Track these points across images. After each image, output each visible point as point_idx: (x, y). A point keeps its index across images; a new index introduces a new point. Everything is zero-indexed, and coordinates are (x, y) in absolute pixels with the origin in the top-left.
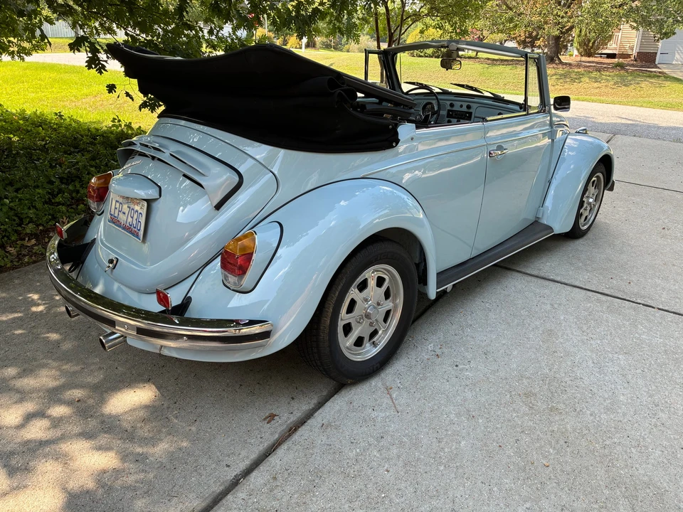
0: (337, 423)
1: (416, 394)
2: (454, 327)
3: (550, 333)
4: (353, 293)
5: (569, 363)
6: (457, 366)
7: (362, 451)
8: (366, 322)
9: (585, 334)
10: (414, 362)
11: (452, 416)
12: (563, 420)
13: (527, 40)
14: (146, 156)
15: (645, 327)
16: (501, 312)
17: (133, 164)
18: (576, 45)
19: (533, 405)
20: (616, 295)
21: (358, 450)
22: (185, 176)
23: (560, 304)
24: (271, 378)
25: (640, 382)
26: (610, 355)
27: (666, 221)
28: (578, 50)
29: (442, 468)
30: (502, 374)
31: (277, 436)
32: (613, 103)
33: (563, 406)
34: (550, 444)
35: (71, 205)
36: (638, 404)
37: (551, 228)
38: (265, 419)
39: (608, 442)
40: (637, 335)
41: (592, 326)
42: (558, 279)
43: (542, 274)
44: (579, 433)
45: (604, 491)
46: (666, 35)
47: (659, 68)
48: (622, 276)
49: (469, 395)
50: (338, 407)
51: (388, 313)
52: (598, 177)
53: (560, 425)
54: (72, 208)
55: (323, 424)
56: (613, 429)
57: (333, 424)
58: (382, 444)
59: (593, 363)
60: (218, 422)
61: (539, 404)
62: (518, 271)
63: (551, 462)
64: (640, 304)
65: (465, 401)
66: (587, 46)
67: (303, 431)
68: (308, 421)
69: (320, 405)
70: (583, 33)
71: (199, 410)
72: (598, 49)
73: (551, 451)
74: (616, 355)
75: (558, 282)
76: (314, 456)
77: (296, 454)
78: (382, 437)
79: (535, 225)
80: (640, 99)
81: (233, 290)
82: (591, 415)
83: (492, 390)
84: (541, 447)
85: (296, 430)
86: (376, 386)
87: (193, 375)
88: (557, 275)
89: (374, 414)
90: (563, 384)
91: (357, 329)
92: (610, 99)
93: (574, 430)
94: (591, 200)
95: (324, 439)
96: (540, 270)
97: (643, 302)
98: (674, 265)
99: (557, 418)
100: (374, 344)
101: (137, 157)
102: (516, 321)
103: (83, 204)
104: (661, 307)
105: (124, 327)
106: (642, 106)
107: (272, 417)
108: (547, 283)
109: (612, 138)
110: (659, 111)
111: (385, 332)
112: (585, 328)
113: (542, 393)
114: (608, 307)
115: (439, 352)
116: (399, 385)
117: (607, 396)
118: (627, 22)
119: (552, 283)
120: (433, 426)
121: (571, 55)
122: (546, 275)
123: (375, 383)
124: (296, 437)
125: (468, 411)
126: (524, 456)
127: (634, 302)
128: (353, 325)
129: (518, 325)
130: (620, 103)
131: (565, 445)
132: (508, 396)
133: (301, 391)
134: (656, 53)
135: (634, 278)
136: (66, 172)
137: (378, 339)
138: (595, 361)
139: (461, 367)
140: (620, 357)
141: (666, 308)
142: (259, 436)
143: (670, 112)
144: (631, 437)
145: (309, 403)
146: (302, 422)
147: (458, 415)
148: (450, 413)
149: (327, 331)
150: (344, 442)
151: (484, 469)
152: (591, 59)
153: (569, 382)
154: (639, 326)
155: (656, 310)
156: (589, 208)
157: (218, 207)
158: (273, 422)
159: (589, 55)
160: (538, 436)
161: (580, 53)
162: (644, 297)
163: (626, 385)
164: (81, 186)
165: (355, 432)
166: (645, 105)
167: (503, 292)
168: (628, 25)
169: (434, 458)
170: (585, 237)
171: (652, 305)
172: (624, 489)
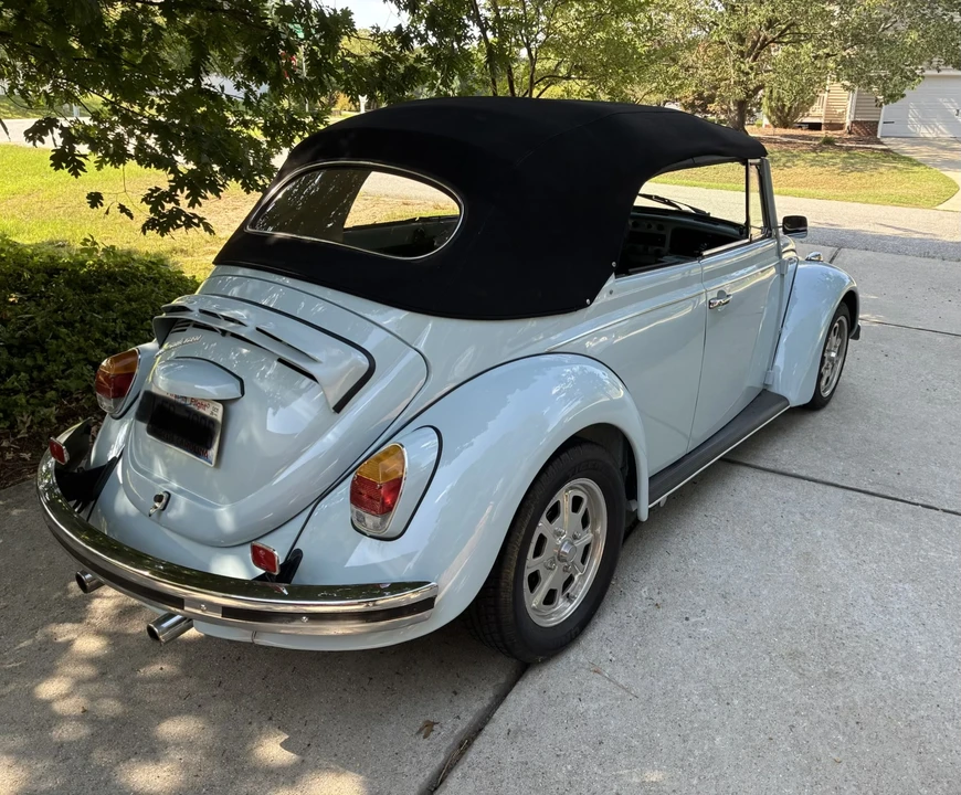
0: (531, 726)
1: (637, 668)
2: (672, 558)
3: (807, 557)
4: (543, 525)
5: (841, 602)
6: (687, 619)
7: (576, 767)
8: (558, 567)
9: (854, 555)
10: (625, 619)
11: (695, 699)
12: (847, 689)
13: (697, 102)
14: (211, 329)
15: (931, 540)
16: (734, 530)
17: (187, 341)
18: (765, 109)
19: (804, 670)
20: (885, 493)
21: (569, 767)
22: (281, 360)
23: (814, 513)
24: (415, 662)
25: (940, 622)
26: (893, 585)
27: (930, 377)
28: (769, 118)
29: (695, 782)
30: (753, 626)
31: (442, 757)
32: (827, 198)
33: (845, 669)
34: (836, 726)
35: (31, 392)
36: (942, 655)
37: (785, 399)
38: (419, 732)
39: (913, 717)
40: (922, 552)
41: (861, 543)
42: (803, 473)
43: (780, 468)
44: (872, 707)
45: (921, 791)
46: (892, 98)
47: (882, 143)
48: (887, 465)
49: (712, 662)
50: (526, 702)
51: (587, 548)
52: (840, 322)
53: (845, 697)
54: (33, 397)
55: (509, 731)
56: (916, 697)
57: (524, 728)
58: (602, 752)
59: (873, 598)
60: (346, 744)
61: (812, 668)
62: (747, 465)
63: (843, 754)
64: (917, 504)
65: (709, 672)
66: (782, 112)
67: (479, 743)
68: (486, 728)
69: (500, 699)
70: (775, 95)
71: (312, 727)
72: (796, 116)
73: (840, 737)
74: (901, 585)
75: (803, 478)
76: (504, 784)
77: (478, 783)
78: (601, 743)
79: (764, 397)
80: (863, 191)
81: (370, 537)
82: (884, 678)
83: (743, 652)
84: (826, 734)
85: (470, 744)
86: (576, 661)
87: (290, 669)
88: (800, 467)
89: (582, 707)
90: (837, 634)
91: (547, 578)
92: (822, 192)
93: (866, 703)
94: (833, 355)
95: (515, 753)
96: (776, 460)
97: (921, 502)
98: (951, 443)
99: (839, 687)
100: (569, 598)
101: (190, 330)
102: (758, 542)
103: (52, 389)
104: (946, 508)
105: (199, 608)
106: (867, 202)
107: (428, 727)
108: (790, 480)
109: (836, 253)
110: (890, 209)
111: (584, 577)
112: (853, 547)
113: (812, 651)
114: (878, 512)
115: (657, 599)
116: (610, 657)
117: (899, 648)
118: (838, 81)
119: (796, 481)
120: (671, 717)
121: (760, 125)
122: (786, 468)
123: (576, 656)
124: (472, 755)
125: (717, 688)
126: (805, 750)
127: (910, 503)
128: (541, 574)
129: (761, 548)
130: (836, 198)
131: (857, 728)
132: (768, 660)
133: (466, 679)
134: (877, 122)
135: (903, 466)
136: (17, 335)
137: (573, 590)
138: (875, 597)
139: (693, 620)
140: (906, 586)
141: (953, 509)
142: (414, 760)
143: (907, 210)
144: (941, 705)
145: (482, 698)
146: (476, 731)
147: (704, 696)
148: (691, 693)
149: (511, 589)
150: (545, 756)
151: (754, 777)
152: (789, 131)
153: (846, 631)
154: (923, 538)
155: (941, 513)
156: (830, 366)
157: (339, 408)
158: (432, 735)
159: (785, 125)
160: (819, 717)
161: (773, 123)
162: (921, 494)
163: (921, 628)
164: (46, 359)
165: (560, 738)
166: (870, 200)
167: (731, 498)
168: (839, 85)
169: (682, 767)
170: (828, 407)
171: (933, 505)
172: (946, 785)
